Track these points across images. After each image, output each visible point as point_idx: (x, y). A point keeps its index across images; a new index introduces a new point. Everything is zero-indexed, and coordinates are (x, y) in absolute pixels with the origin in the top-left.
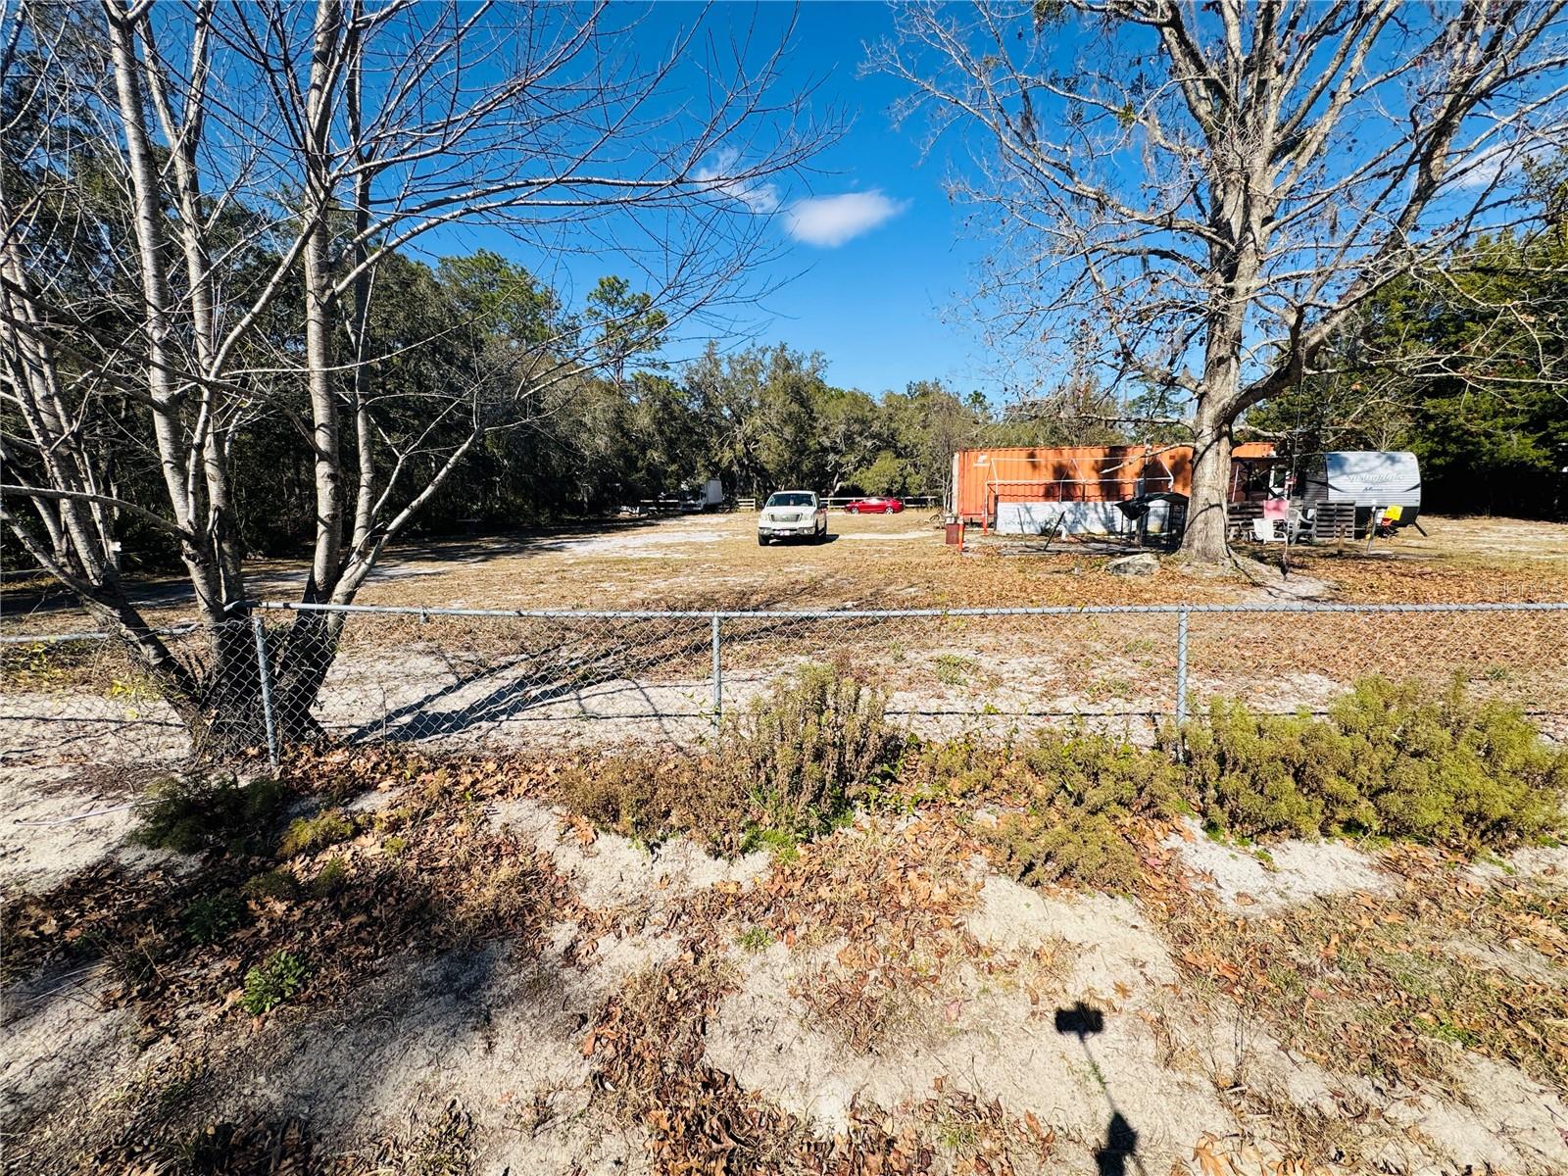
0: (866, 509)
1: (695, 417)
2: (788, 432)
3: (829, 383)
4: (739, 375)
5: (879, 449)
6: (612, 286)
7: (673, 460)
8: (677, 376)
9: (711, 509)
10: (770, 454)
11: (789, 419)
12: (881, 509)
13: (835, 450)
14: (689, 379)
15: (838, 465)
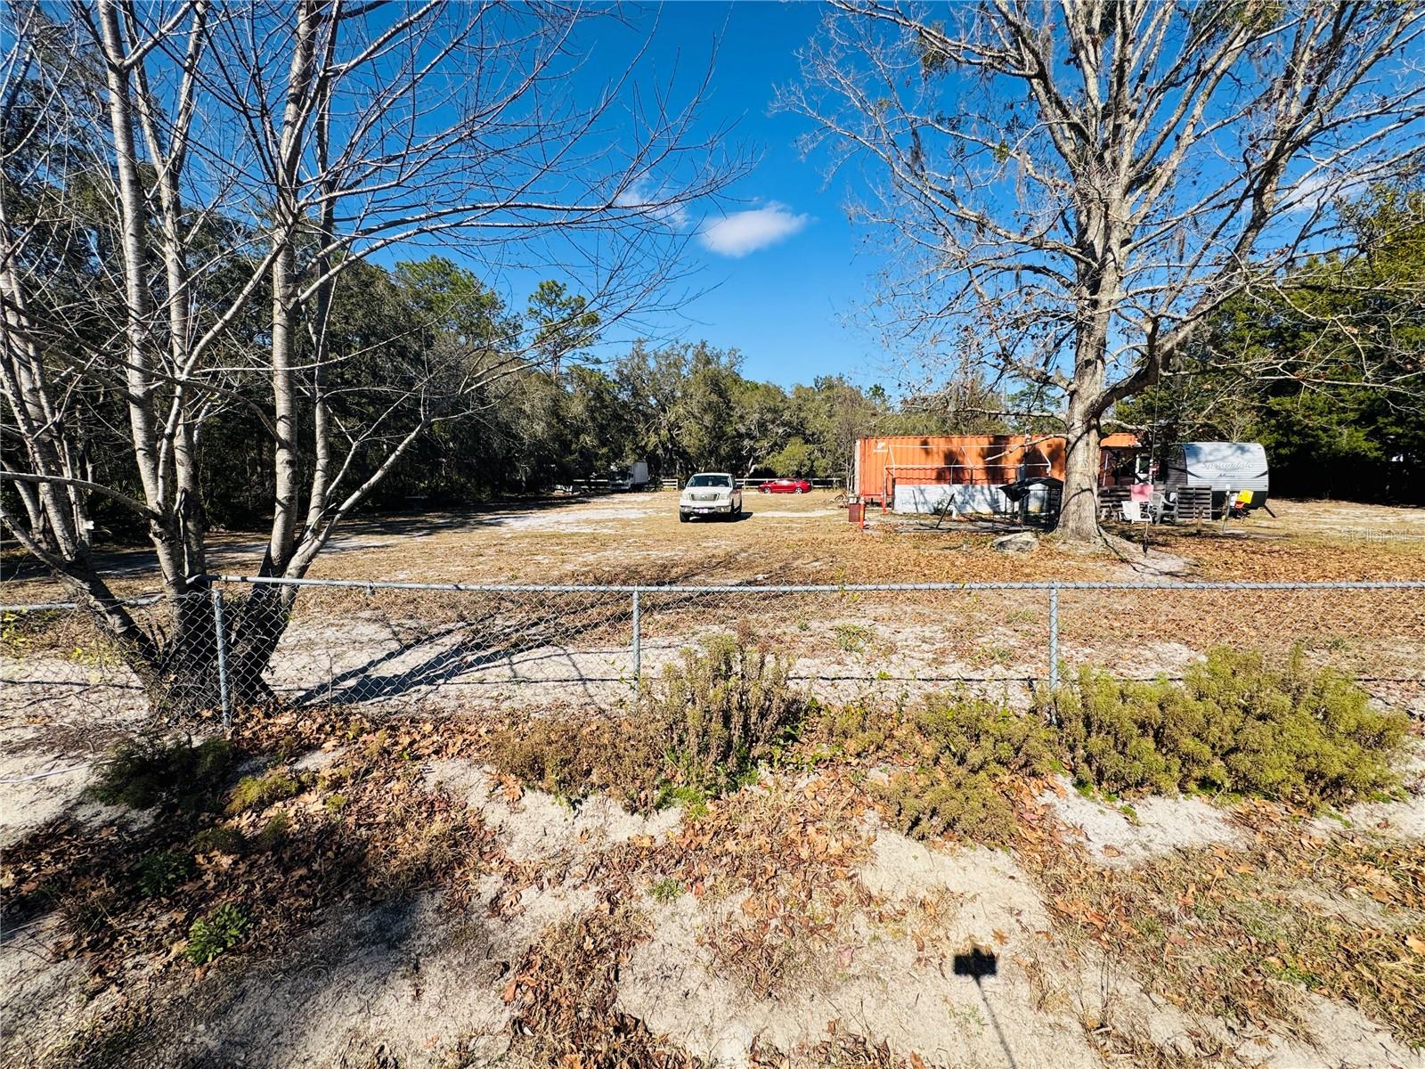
0: (777, 489)
1: (625, 405)
2: (708, 419)
3: (745, 377)
4: (664, 368)
5: (789, 435)
6: (551, 289)
7: (603, 443)
8: (609, 371)
9: (637, 488)
10: (691, 438)
11: (709, 408)
12: (791, 489)
13: (750, 436)
14: (619, 372)
15: (753, 450)
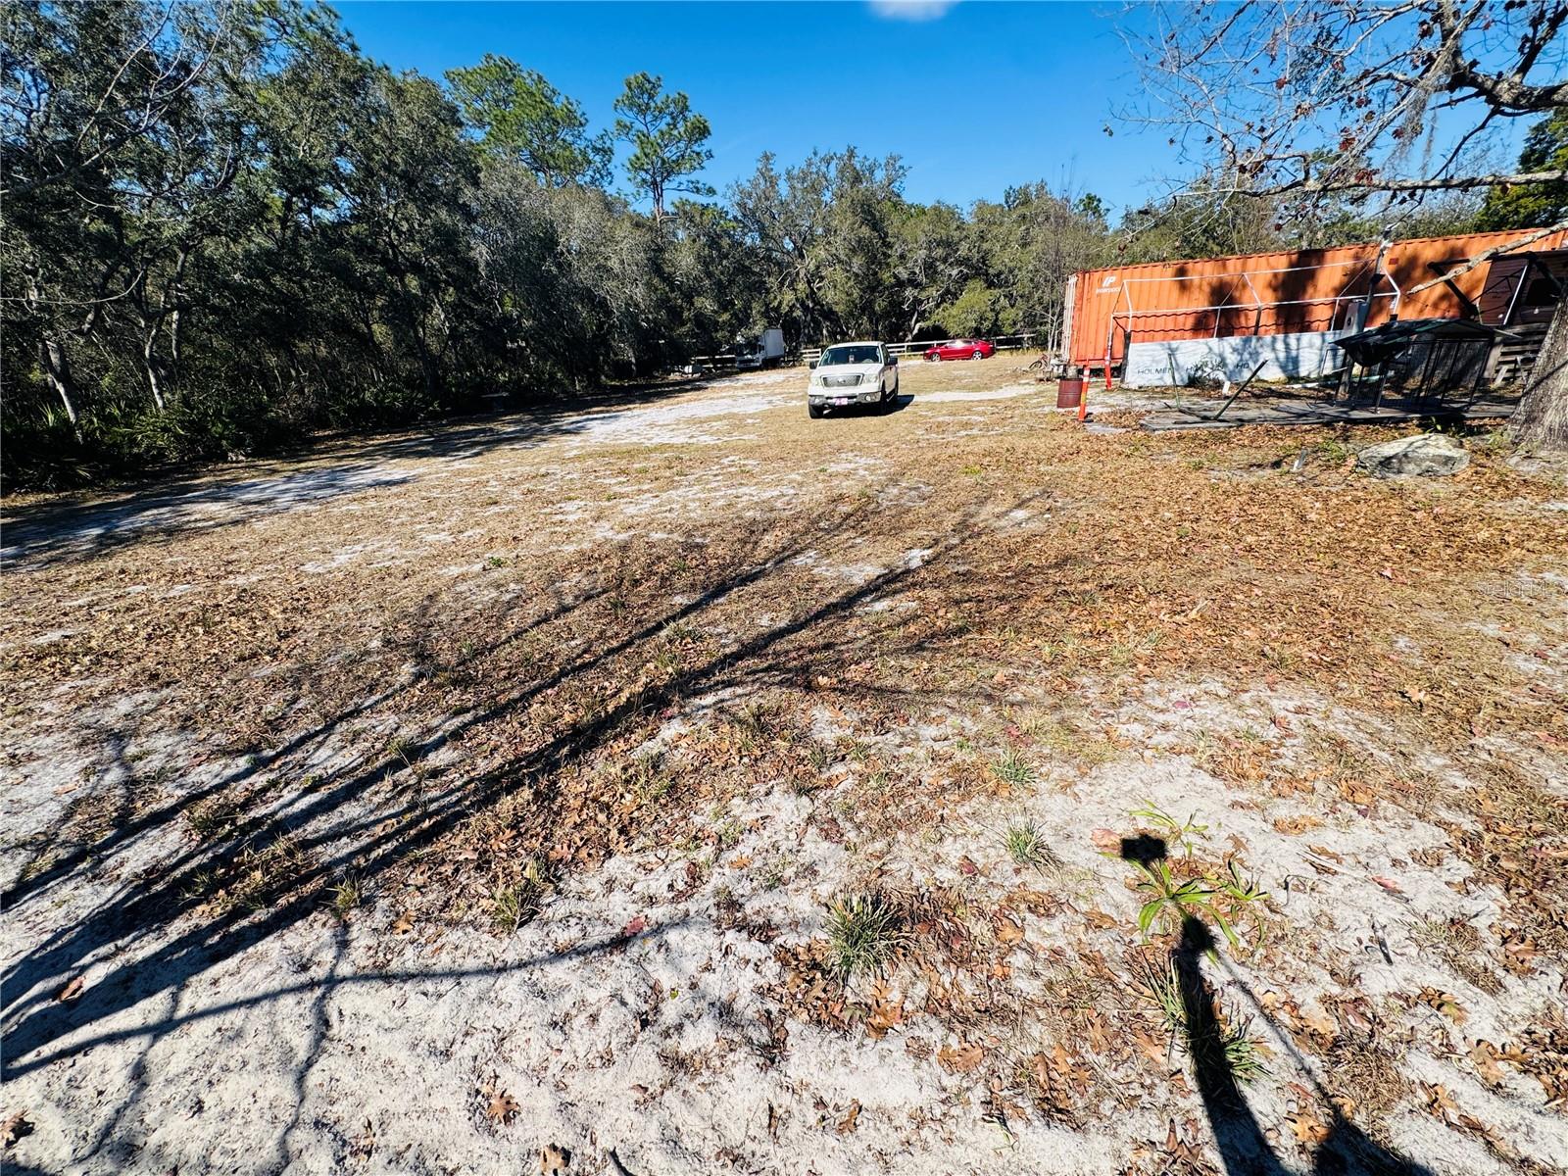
0: (949, 355)
1: (751, 252)
2: (857, 263)
3: (908, 198)
4: (799, 194)
5: (965, 278)
6: (640, 87)
7: (725, 306)
8: (725, 202)
9: (771, 364)
10: (836, 293)
11: (860, 247)
12: (967, 354)
13: (913, 282)
14: (742, 206)
15: (917, 302)
